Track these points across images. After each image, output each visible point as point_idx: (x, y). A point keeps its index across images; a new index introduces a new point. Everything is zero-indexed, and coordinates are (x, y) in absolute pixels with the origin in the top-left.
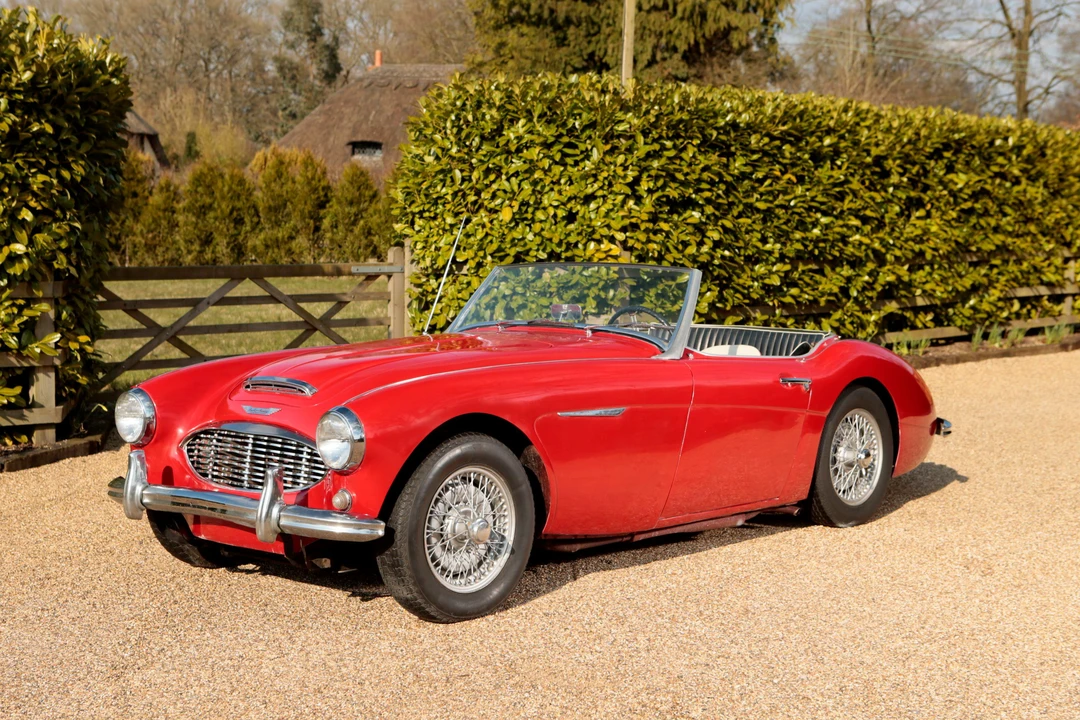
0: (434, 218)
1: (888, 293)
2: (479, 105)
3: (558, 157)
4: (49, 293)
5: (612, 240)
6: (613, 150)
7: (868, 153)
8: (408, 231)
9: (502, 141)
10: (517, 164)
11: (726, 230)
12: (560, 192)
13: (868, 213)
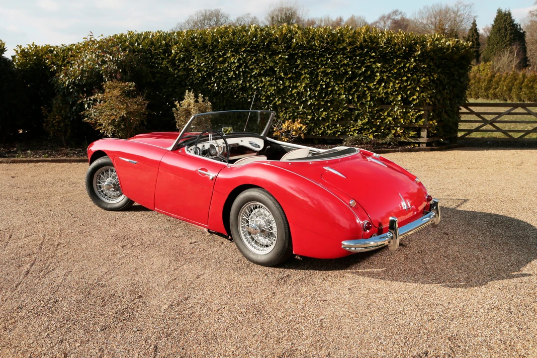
4: (426, 108)
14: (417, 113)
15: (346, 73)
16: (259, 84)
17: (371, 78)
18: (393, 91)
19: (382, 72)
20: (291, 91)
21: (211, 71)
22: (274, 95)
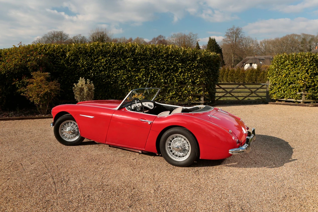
2: (281, 58)
3: (293, 66)
4: (203, 86)
6: (303, 65)
8: (269, 78)
9: (284, 64)
14: (199, 88)
15: (164, 68)
16: (117, 74)
17: (177, 71)
18: (188, 78)
19: (182, 68)
20: (135, 78)
21: (90, 67)
22: (126, 80)
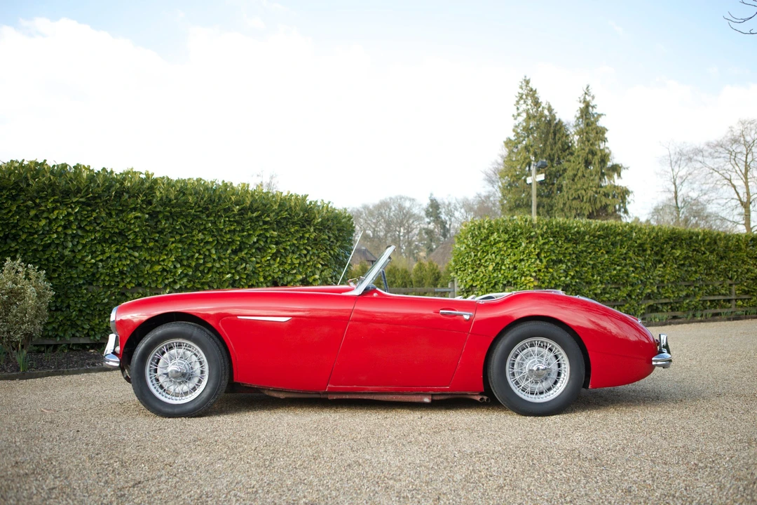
0: (464, 270)
1: (648, 297)
2: (479, 228)
3: (509, 246)
5: (531, 276)
6: (530, 242)
7: (636, 242)
8: (456, 276)
9: (488, 241)
10: (495, 249)
11: (577, 272)
12: (511, 258)
13: (637, 265)
15: (233, 243)
16: (98, 256)
17: (264, 251)
